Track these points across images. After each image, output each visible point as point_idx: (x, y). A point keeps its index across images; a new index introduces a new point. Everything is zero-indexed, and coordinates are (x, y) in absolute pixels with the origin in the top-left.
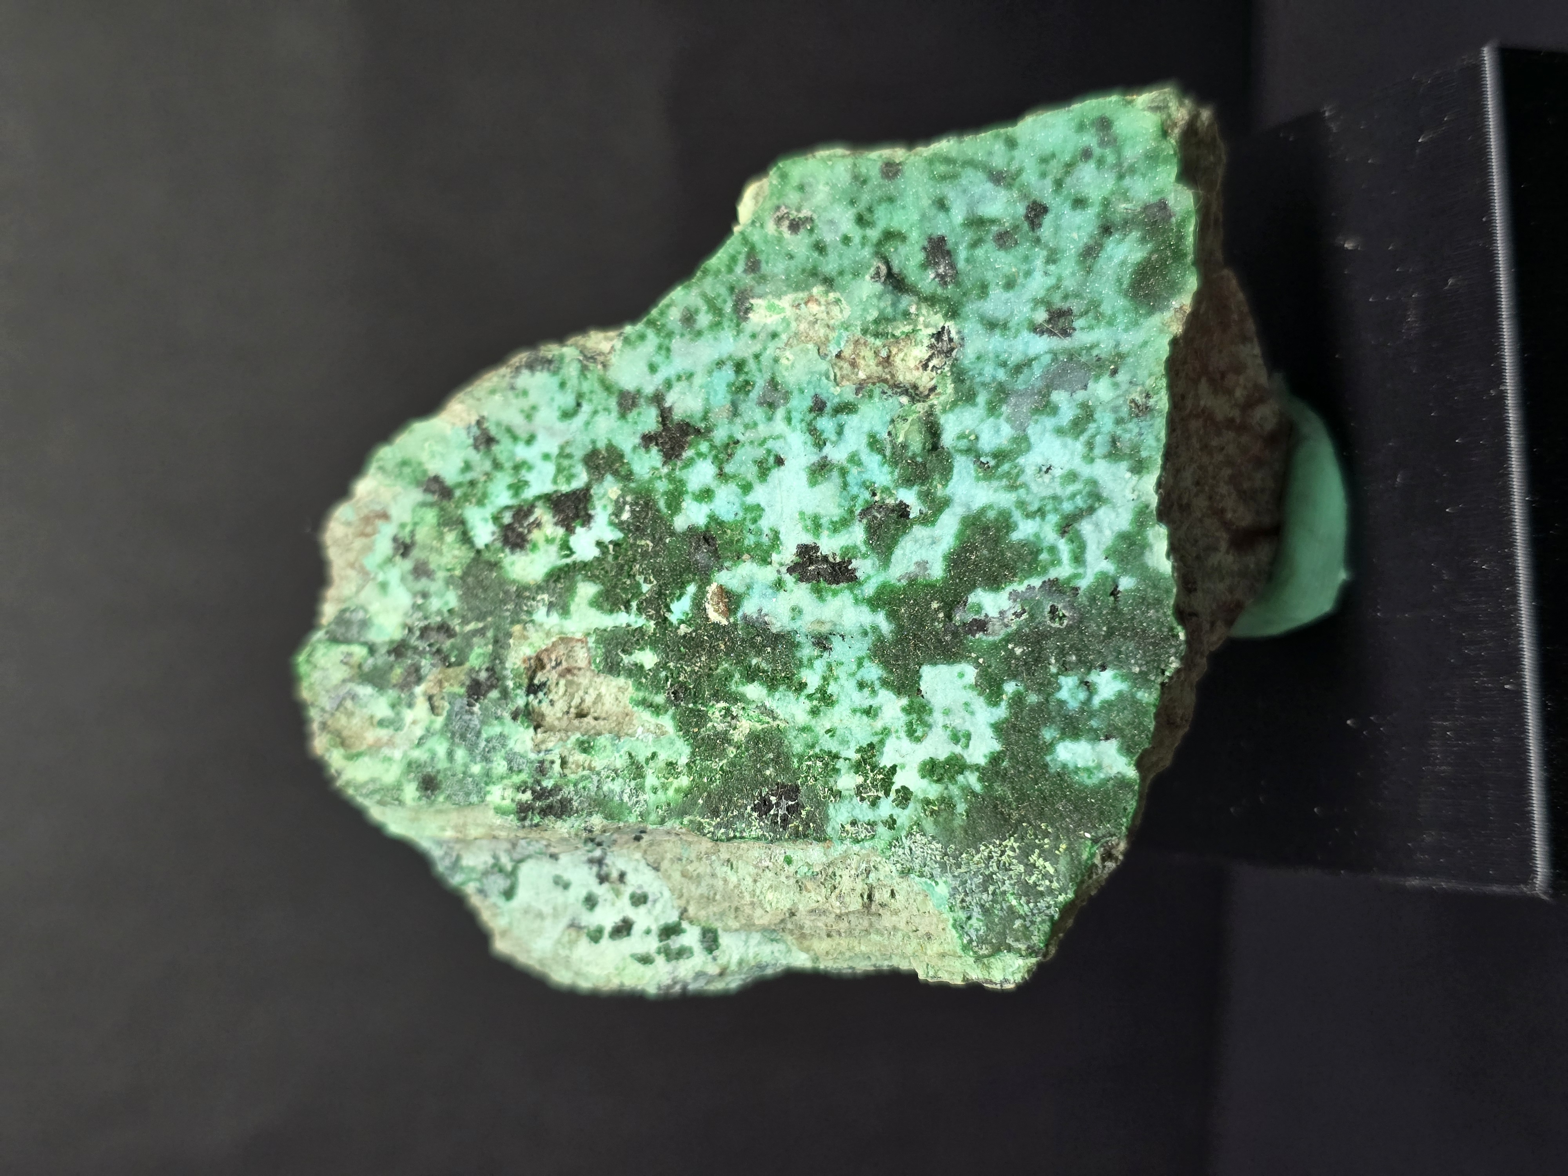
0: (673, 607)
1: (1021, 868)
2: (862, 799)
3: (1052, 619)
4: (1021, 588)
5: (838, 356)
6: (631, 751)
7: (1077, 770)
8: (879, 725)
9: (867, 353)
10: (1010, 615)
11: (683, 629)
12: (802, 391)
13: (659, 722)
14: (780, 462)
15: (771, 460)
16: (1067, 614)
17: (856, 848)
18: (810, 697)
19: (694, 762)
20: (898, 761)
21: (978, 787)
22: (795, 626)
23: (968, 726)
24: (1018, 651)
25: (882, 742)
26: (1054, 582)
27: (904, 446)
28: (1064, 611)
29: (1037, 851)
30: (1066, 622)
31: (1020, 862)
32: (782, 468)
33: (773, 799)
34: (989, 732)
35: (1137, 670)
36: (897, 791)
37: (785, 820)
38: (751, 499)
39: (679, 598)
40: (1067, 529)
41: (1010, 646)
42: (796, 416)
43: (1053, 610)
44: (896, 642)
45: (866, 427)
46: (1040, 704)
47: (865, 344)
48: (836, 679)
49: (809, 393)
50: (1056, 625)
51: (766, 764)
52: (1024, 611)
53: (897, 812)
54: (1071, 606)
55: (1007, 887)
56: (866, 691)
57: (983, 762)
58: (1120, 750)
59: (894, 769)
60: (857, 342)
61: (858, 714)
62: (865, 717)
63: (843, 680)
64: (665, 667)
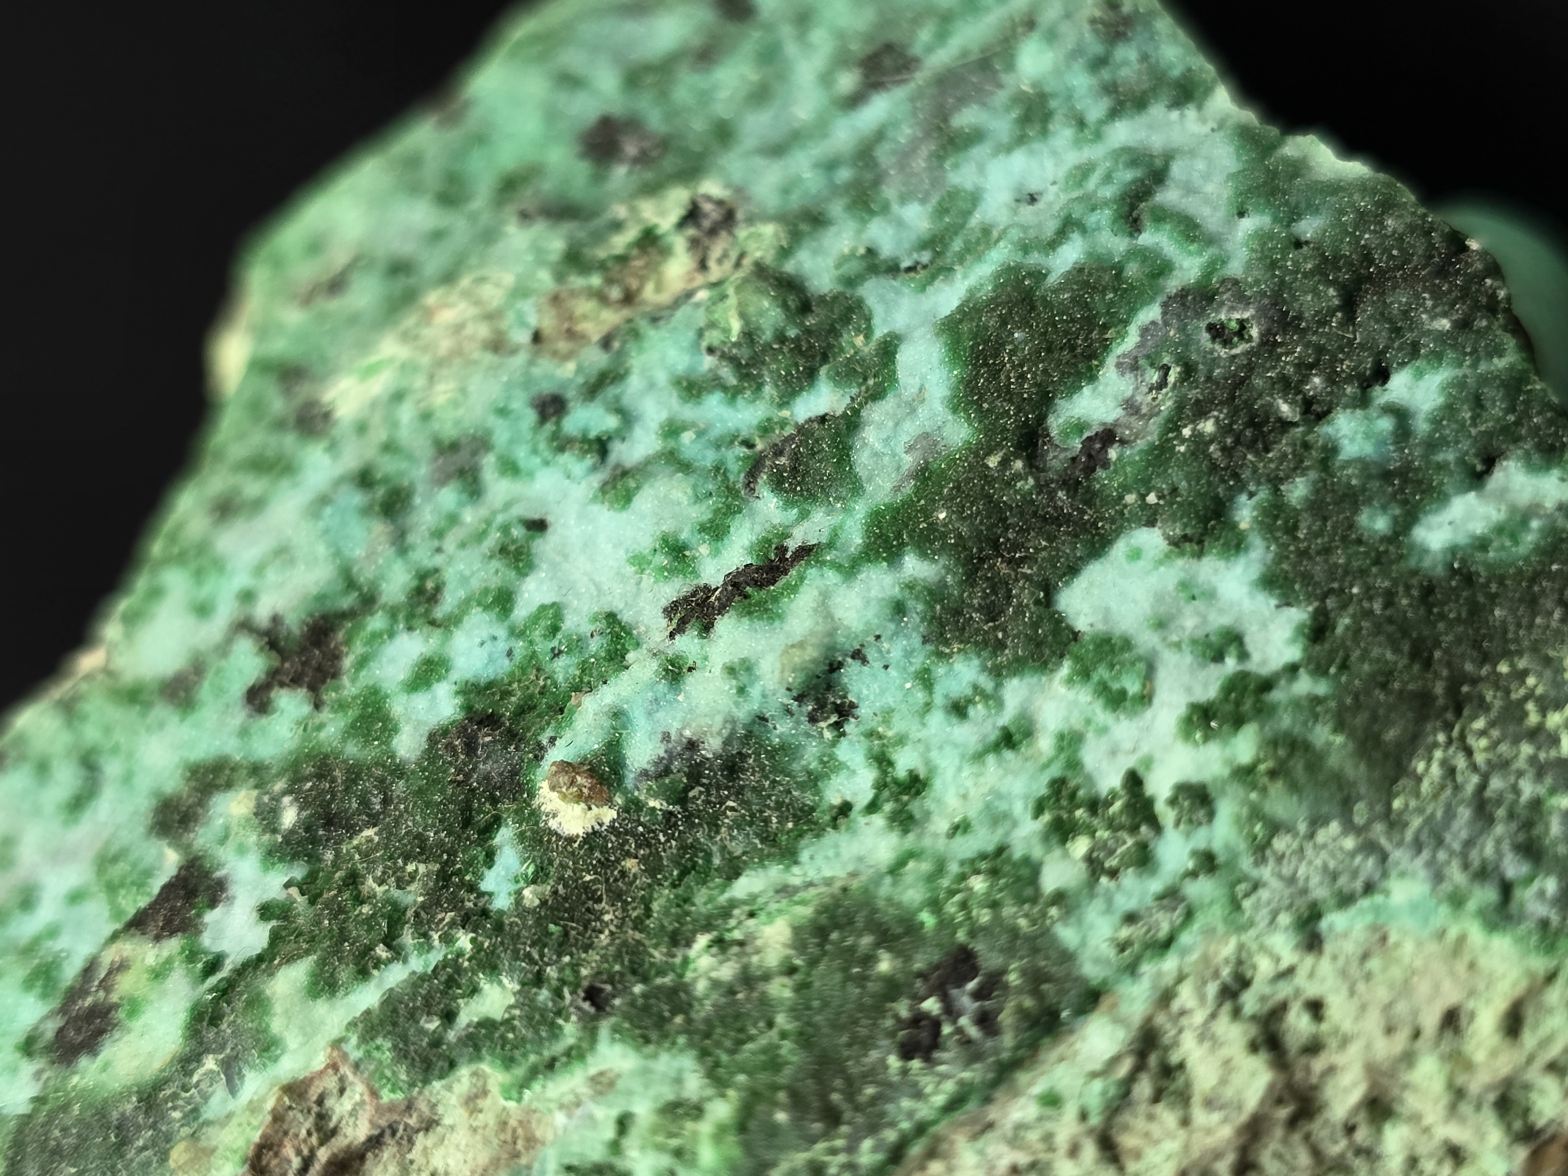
0: (486, 885)
1: (1526, 749)
2: (1113, 874)
3: (1227, 343)
4: (1131, 340)
5: (537, 338)
6: (567, 1161)
7: (1482, 544)
8: (1045, 744)
9: (584, 306)
10: (1144, 399)
11: (531, 897)
12: (503, 412)
13: (593, 1071)
14: (538, 526)
15: (518, 532)
16: (1246, 315)
17: (1170, 964)
18: (873, 807)
19: (717, 1064)
20: (1127, 762)
21: (1322, 688)
22: (753, 705)
23: (1218, 620)
24: (1208, 427)
25: (1074, 764)
26: (1183, 294)
27: (749, 335)
28: (1237, 316)
29: (1530, 706)
30: (1255, 332)
31: (1516, 741)
32: (550, 530)
33: (931, 1005)
34: (1266, 603)
35: (1445, 324)
36: (1173, 802)
37: (985, 1021)
38: (521, 612)
39: (490, 858)
40: (1135, 214)
41: (1186, 432)
42: (521, 454)
43: (1217, 332)
44: (970, 579)
45: (662, 377)
46: (1320, 489)
47: (573, 294)
48: (901, 740)
49: (520, 404)
50: (1240, 348)
51: (869, 960)
52: (1166, 369)
53: (1201, 839)
54: (1242, 299)
55: (1528, 789)
56: (977, 711)
57: (1294, 653)
58: (1531, 468)
59: (1134, 781)
60: (556, 300)
61: (991, 759)
62: (1008, 755)
63: (915, 731)
64: (539, 980)
